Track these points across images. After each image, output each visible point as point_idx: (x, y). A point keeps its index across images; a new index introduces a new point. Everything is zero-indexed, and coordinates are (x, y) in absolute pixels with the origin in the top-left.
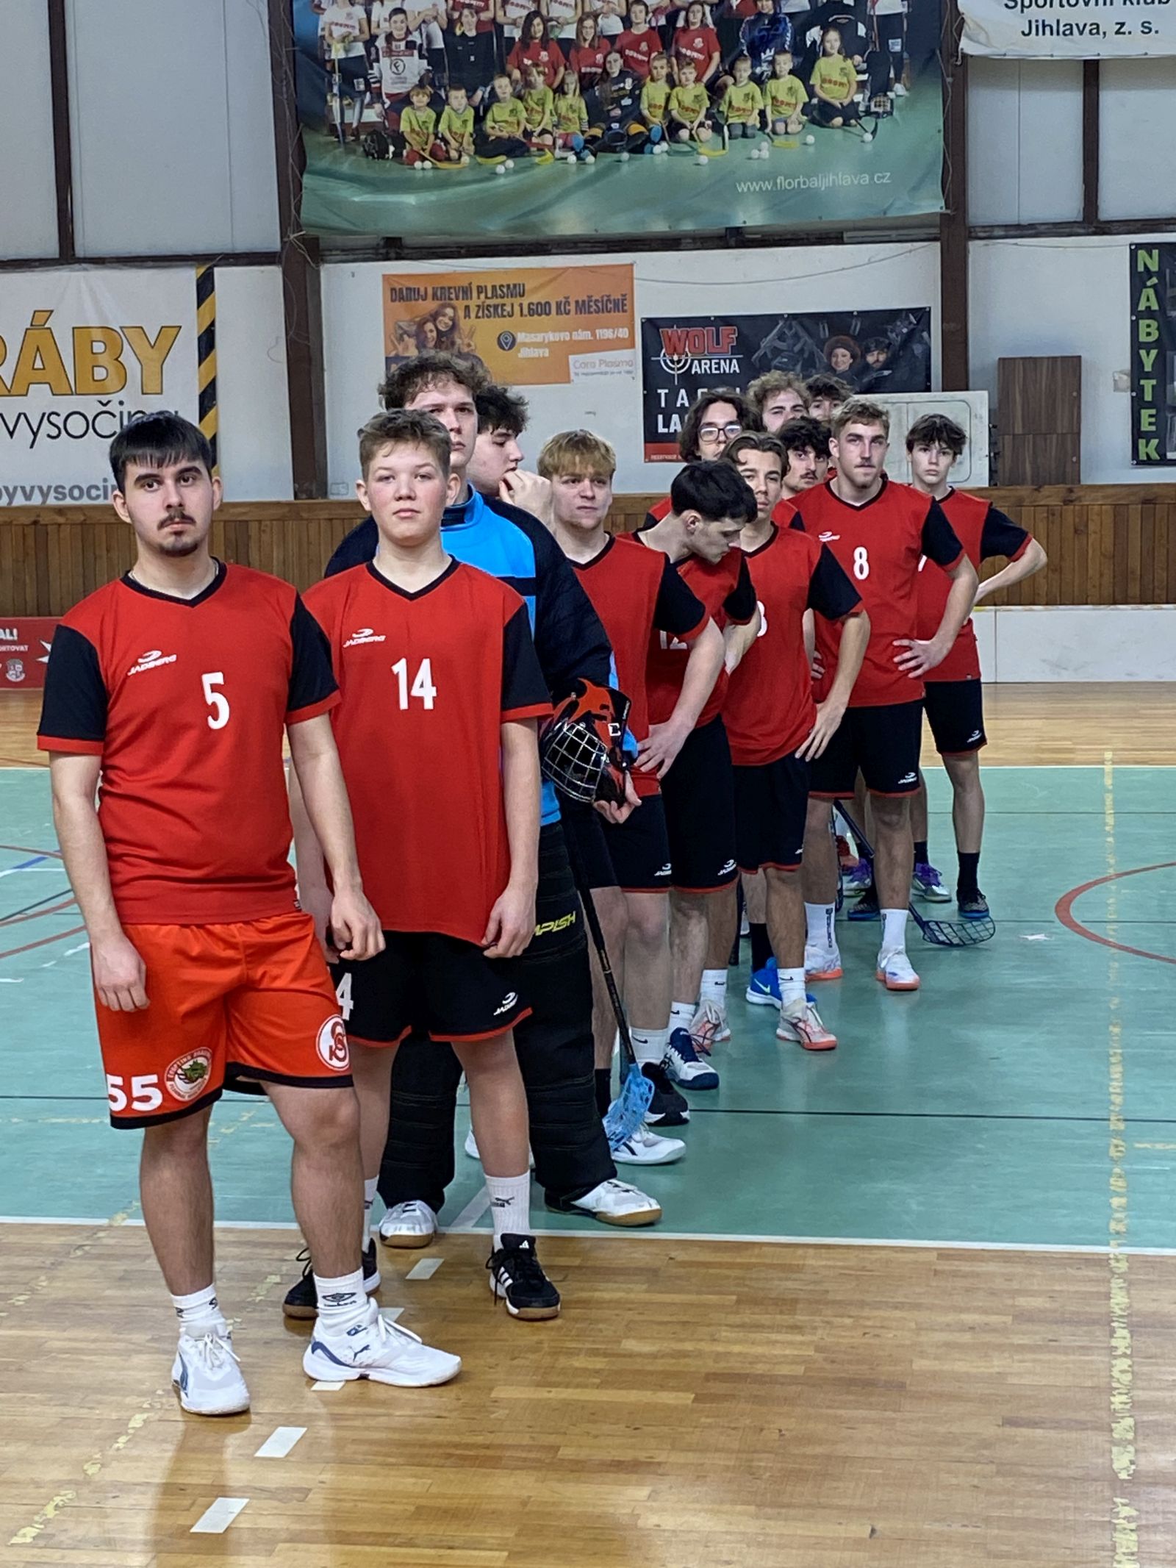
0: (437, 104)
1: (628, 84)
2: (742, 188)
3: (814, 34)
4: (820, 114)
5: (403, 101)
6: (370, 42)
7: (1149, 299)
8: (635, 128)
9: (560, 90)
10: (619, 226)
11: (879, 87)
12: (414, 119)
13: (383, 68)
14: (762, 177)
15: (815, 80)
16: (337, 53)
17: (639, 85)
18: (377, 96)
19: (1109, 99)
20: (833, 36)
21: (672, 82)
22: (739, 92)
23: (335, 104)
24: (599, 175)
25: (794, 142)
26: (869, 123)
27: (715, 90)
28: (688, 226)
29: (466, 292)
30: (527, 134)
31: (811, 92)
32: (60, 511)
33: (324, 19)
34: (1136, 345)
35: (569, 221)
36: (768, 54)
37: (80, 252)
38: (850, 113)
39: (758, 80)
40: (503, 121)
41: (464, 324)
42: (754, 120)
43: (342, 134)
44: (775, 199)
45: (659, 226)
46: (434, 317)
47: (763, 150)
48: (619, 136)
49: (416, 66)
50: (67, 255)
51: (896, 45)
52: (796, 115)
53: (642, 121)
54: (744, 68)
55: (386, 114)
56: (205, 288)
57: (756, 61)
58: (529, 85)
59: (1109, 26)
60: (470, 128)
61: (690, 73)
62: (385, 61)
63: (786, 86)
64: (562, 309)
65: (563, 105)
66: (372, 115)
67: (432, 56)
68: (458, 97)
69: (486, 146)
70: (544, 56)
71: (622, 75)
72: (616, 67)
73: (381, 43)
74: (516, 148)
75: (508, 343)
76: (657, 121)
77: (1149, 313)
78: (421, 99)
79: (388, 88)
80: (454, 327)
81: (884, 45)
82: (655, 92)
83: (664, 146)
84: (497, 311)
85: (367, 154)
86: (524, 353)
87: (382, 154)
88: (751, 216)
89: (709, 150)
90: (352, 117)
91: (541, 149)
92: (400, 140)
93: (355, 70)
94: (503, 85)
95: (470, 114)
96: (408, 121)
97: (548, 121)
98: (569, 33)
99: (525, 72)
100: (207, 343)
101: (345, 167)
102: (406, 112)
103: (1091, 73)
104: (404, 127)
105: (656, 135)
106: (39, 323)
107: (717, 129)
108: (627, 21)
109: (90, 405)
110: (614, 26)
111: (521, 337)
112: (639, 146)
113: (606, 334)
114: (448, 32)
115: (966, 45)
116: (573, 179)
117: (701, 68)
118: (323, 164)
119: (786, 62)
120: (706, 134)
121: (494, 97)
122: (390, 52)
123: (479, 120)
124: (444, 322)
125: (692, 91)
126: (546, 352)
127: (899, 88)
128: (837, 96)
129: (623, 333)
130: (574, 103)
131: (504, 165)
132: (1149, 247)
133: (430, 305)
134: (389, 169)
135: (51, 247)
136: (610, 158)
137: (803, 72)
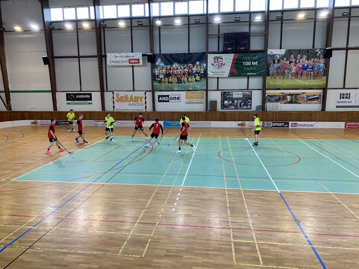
2: (190, 87)
3: (196, 74)
4: (196, 81)
6: (159, 74)
7: (222, 96)
8: (181, 81)
9: (175, 78)
10: (180, 89)
11: (201, 79)
12: (163, 80)
14: (192, 86)
15: (196, 78)
16: (157, 74)
18: (160, 78)
19: (219, 80)
20: (197, 75)
21: (184, 78)
22: (190, 79)
23: (156, 79)
25: (194, 83)
26: (200, 82)
28: (185, 90)
31: (195, 79)
32: (134, 112)
33: (156, 72)
34: (221, 100)
35: (176, 89)
39: (191, 78)
40: (170, 80)
42: (191, 81)
44: (192, 88)
45: (183, 90)
47: (192, 84)
49: (163, 76)
50: (134, 90)
51: (202, 75)
52: (194, 81)
53: (182, 81)
54: (190, 77)
56: (145, 93)
59: (220, 74)
61: (186, 77)
62: (160, 75)
63: (194, 78)
66: (159, 79)
67: (164, 75)
68: (166, 78)
70: (174, 75)
71: (180, 77)
73: (160, 74)
76: (183, 81)
77: (222, 97)
78: (163, 78)
81: (202, 76)
83: (183, 83)
87: (160, 83)
88: (190, 89)
91: (173, 83)
93: (158, 76)
94: (170, 77)
96: (162, 80)
97: (174, 81)
98: (176, 73)
100: (145, 98)
103: (218, 78)
104: (162, 81)
106: (131, 96)
107: (188, 82)
108: (180, 73)
109: (136, 103)
110: (179, 73)
112: (181, 83)
114: (166, 73)
115: (208, 76)
116: (176, 85)
117: (187, 77)
119: (193, 77)
120: (187, 82)
122: (161, 74)
125: (186, 79)
127: (203, 79)
128: (198, 80)
131: (170, 84)
132: (222, 92)
135: (132, 90)
136: (179, 84)
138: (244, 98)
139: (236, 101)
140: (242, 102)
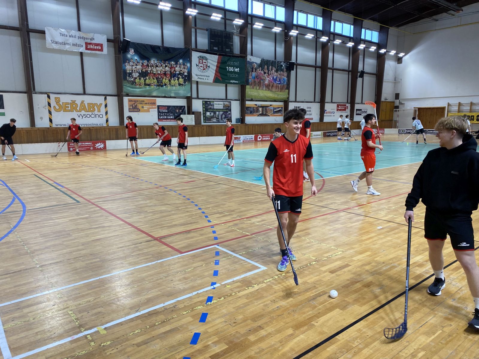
0: (140, 79)
1: (161, 79)
2: (172, 92)
3: (179, 76)
4: (180, 84)
5: (136, 78)
6: (132, 71)
7: (204, 106)
8: (162, 84)
9: (154, 79)
10: (159, 95)
11: (185, 82)
12: (137, 80)
13: (134, 74)
14: (174, 91)
16: (128, 72)
17: (162, 79)
18: (133, 77)
19: (199, 85)
20: (181, 76)
22: (172, 81)
23: (128, 78)
24: (158, 89)
25: (177, 87)
26: (184, 86)
27: (170, 81)
28: (166, 95)
29: (138, 101)
30: (150, 83)
31: (179, 82)
33: (126, 67)
34: (203, 111)
35: (155, 94)
36: (175, 78)
37: (86, 93)
38: (182, 85)
39: (174, 80)
40: (148, 82)
41: (138, 105)
42: (173, 85)
43: (128, 81)
45: (164, 95)
46: (134, 104)
47: (174, 88)
48: (160, 85)
49: (137, 74)
50: (84, 93)
52: (177, 84)
53: (162, 83)
54: (173, 79)
55: (134, 79)
56: (105, 99)
57: (174, 78)
58: (150, 78)
59: (204, 78)
60: (144, 82)
61: (167, 79)
63: (176, 81)
64: (149, 104)
65: (154, 80)
66: (132, 79)
67: (140, 73)
68: (142, 78)
69: (145, 84)
70: (152, 75)
72: (160, 77)
73: (133, 71)
74: (149, 85)
75: (143, 107)
76: (164, 83)
77: (204, 108)
78: (138, 78)
79: (134, 76)
80: (137, 105)
82: (164, 80)
83: (165, 86)
84: (141, 104)
85: (131, 84)
86: (145, 109)
87: (133, 84)
88: (173, 95)
89: (169, 87)
90: (130, 80)
91: (152, 85)
92: (136, 83)
93: (130, 74)
94: (147, 78)
95: (144, 81)
97: (152, 82)
99: (150, 76)
100: (106, 106)
101: (128, 85)
102: (136, 80)
105: (164, 85)
106: (83, 102)
107: (170, 85)
110: (159, 72)
111: (144, 107)
112: (162, 86)
113: (154, 107)
114: (142, 71)
115: (192, 79)
116: (155, 89)
118: (125, 85)
119: (177, 79)
120: (169, 85)
121: (146, 79)
122: (134, 72)
123: (145, 81)
124: (135, 105)
125: (167, 81)
126: (147, 109)
127: (187, 83)
128: (181, 83)
129: (155, 107)
130: (155, 80)
131: (148, 87)
132: (203, 101)
133: (134, 102)
134: (134, 86)
135: (82, 92)
136: (159, 87)
137: (178, 80)
138: (225, 109)
139: (217, 113)
140: (223, 114)
